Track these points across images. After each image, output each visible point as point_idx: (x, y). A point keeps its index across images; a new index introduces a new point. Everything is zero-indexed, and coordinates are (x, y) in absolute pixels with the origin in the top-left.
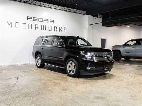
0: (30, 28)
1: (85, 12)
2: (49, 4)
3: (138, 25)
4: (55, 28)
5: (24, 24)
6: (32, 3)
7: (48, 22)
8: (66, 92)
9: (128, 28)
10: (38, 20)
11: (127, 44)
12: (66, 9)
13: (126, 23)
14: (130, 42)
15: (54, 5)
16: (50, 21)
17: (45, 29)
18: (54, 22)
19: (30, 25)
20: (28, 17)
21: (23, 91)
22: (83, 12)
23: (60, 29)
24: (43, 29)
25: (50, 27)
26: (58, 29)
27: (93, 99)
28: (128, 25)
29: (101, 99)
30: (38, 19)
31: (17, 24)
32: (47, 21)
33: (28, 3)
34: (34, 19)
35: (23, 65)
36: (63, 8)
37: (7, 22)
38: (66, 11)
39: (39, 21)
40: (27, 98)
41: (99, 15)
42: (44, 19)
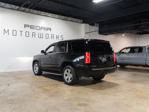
0: (27, 35)
1: (82, 21)
2: (46, 13)
3: (134, 34)
4: (53, 36)
5: (21, 31)
6: (29, 12)
7: (45, 30)
8: (52, 98)
9: (124, 36)
10: (35, 28)
11: (122, 51)
12: (63, 17)
13: (121, 31)
14: (125, 49)
15: (51, 14)
16: (47, 29)
17: (42, 37)
18: (51, 30)
19: (27, 33)
20: (25, 25)
21: (9, 98)
22: (80, 21)
23: (57, 37)
24: (40, 37)
25: (47, 35)
26: (55, 37)
27: (77, 106)
28: (123, 33)
29: (84, 106)
31: (15, 32)
32: (44, 29)
33: (25, 12)
34: (32, 27)
35: (20, 71)
36: (60, 16)
37: (4, 30)
38: (63, 19)
40: (10, 105)
41: (95, 23)
42: (41, 27)
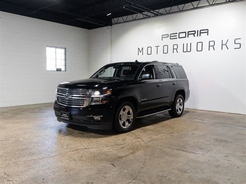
5: (157, 47)
7: (196, 35)
10: (177, 37)
16: (201, 33)
17: (189, 50)
18: (208, 32)
20: (162, 35)
24: (185, 50)
25: (200, 44)
30: (177, 35)
32: (194, 34)
34: (172, 36)
37: (138, 49)
39: (179, 38)
42: (188, 32)
